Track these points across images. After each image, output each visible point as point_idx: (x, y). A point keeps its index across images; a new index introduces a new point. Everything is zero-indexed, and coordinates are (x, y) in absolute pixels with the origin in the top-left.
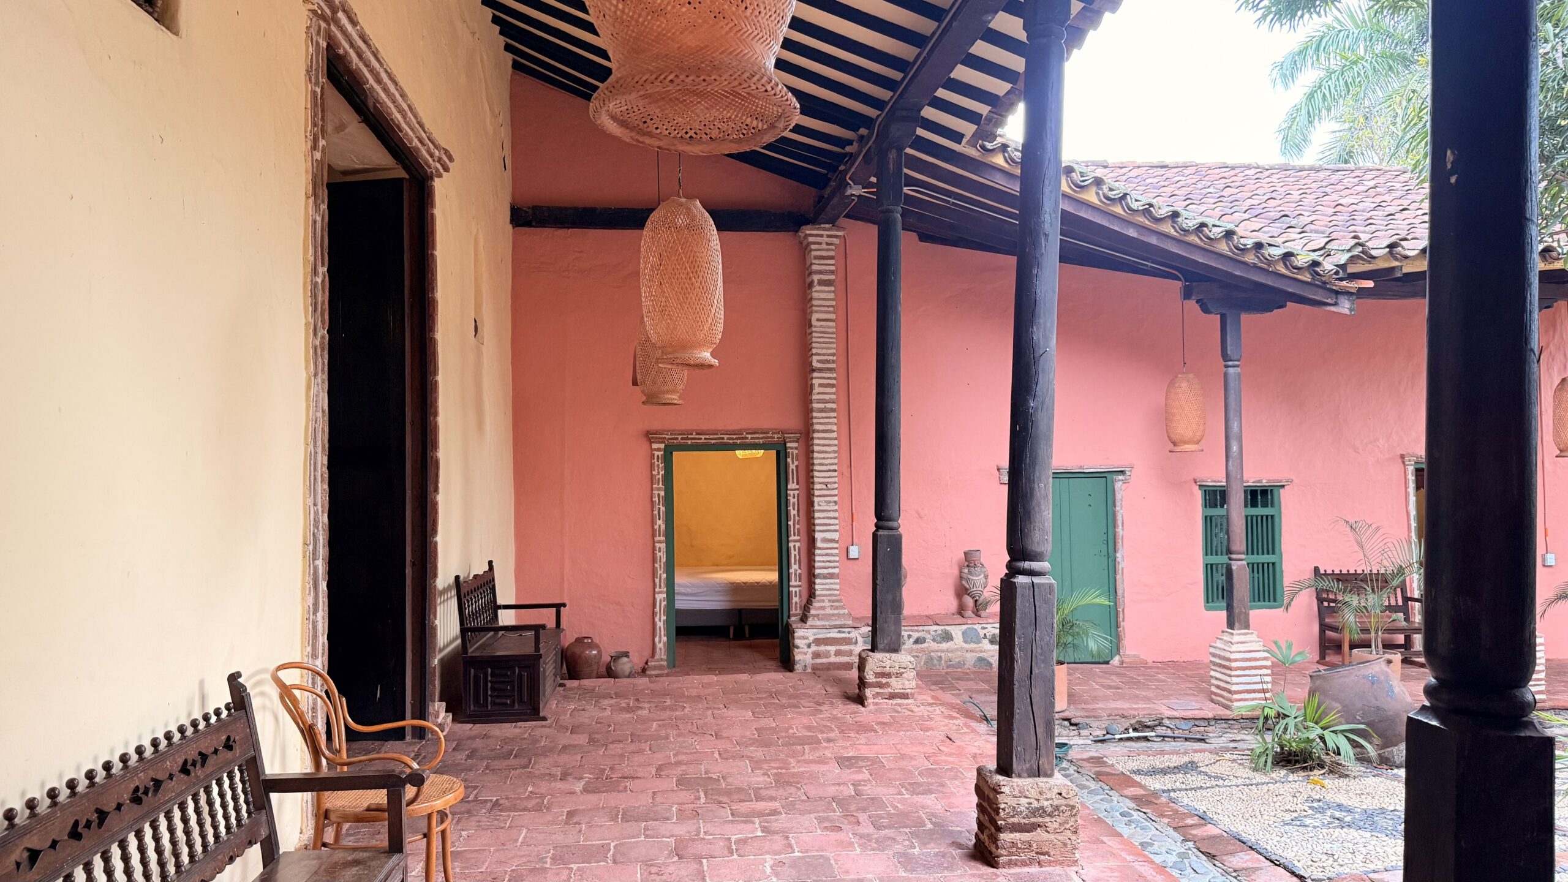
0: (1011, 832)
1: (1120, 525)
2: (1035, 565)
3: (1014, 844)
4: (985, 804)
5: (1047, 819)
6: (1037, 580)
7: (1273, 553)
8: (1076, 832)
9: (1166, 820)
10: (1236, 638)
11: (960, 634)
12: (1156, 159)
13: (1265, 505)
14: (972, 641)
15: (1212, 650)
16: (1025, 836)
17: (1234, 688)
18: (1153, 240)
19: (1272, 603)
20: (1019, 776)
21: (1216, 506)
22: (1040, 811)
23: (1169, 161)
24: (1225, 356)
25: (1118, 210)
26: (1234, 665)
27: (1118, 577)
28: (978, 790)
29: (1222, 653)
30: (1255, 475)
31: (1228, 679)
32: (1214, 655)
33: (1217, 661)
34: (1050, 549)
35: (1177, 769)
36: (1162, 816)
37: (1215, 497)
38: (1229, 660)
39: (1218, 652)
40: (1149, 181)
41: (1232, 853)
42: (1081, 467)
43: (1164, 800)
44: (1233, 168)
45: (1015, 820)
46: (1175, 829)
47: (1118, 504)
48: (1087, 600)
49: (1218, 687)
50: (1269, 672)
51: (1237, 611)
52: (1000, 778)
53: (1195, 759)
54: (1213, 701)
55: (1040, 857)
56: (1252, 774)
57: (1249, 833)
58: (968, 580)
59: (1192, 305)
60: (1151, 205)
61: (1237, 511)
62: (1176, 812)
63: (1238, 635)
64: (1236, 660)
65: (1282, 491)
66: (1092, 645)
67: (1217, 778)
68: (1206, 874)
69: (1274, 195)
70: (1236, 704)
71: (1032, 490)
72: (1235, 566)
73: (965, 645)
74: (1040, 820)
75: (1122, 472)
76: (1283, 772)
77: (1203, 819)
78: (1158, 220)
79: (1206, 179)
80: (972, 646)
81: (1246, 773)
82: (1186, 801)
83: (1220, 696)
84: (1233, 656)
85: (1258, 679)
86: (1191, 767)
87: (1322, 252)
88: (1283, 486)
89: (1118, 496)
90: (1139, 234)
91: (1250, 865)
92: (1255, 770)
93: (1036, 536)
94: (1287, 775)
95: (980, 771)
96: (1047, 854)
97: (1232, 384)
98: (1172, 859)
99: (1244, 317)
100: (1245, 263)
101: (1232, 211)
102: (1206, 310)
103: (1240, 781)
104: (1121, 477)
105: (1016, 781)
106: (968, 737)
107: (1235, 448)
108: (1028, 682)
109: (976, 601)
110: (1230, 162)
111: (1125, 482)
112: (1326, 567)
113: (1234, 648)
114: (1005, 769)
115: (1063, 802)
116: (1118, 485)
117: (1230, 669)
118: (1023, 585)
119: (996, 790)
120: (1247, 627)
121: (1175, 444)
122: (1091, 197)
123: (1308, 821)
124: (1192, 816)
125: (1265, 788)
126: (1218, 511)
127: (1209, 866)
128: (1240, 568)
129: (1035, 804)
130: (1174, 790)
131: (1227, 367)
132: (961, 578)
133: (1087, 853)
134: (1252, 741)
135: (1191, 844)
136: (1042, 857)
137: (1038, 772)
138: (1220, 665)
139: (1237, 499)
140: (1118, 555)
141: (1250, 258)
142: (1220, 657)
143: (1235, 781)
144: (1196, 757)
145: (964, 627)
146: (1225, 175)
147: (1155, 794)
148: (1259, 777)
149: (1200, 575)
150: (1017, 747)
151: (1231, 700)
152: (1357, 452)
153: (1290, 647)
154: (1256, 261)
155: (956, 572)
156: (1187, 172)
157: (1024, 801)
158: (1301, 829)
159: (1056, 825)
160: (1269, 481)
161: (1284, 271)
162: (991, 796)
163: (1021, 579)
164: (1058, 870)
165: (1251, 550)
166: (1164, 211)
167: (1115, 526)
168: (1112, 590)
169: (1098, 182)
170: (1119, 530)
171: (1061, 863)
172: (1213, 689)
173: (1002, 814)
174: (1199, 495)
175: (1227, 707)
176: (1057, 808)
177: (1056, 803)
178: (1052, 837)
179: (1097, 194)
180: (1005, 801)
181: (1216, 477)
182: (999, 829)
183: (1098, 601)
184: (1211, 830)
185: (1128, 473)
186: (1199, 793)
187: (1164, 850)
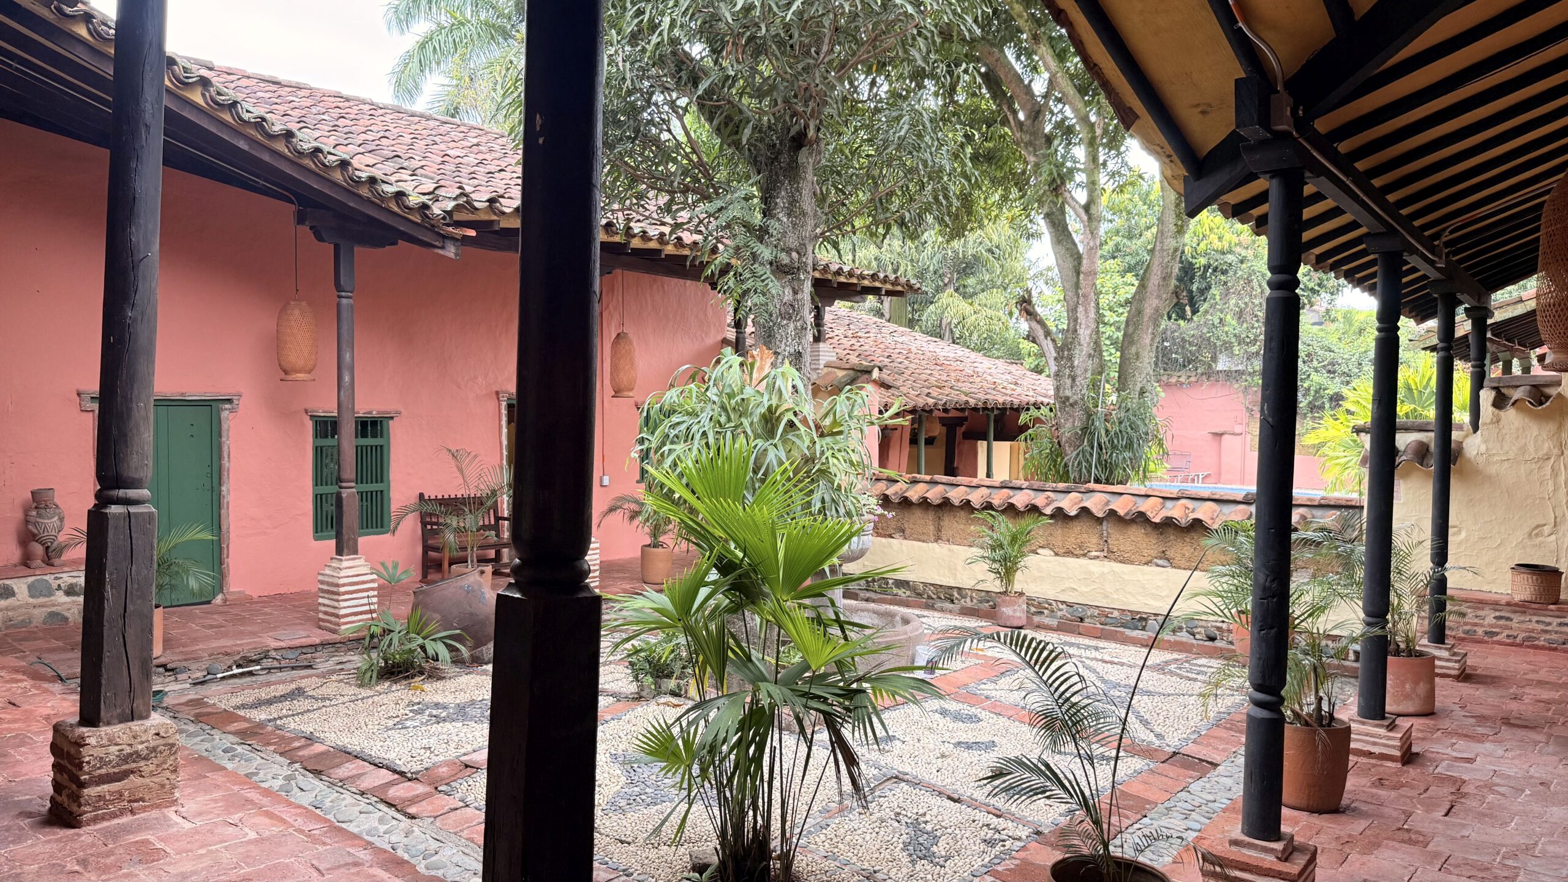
0: (98, 785)
1: (226, 456)
2: (132, 493)
3: (100, 797)
4: (65, 763)
5: (142, 763)
6: (133, 509)
7: (382, 482)
8: (175, 771)
9: (272, 748)
10: (345, 564)
11: (25, 588)
12: (267, 73)
13: (374, 436)
14: (41, 595)
15: (320, 578)
16: (115, 786)
17: (342, 612)
18: (266, 157)
19: (379, 529)
20: (108, 724)
21: (326, 437)
22: (136, 756)
23: (282, 77)
24: (338, 287)
25: (227, 117)
26: (342, 589)
27: (223, 512)
28: (55, 748)
29: (331, 580)
30: (366, 405)
31: (336, 604)
32: (322, 582)
33: (325, 587)
34: (150, 474)
35: (283, 698)
36: (269, 744)
37: (326, 427)
38: (338, 585)
39: (326, 579)
40: (260, 94)
41: (338, 766)
42: (182, 394)
43: (269, 729)
44: (348, 100)
45: (103, 771)
46: (281, 754)
47: (224, 434)
48: (189, 536)
49: (326, 613)
50: (376, 593)
51: (345, 537)
52: (84, 730)
53: (303, 685)
54: (320, 627)
55: (133, 803)
56: (357, 690)
57: (354, 743)
58: (35, 524)
59: (305, 230)
60: (264, 119)
61: (348, 441)
62: (282, 738)
63: (347, 562)
64: (344, 585)
65: (391, 422)
66: (193, 584)
67: (323, 699)
68: (313, 789)
69: (387, 134)
70: (343, 627)
71: (129, 410)
72: (345, 493)
73: (31, 600)
74: (134, 765)
75: (229, 401)
76: (387, 684)
77: (310, 739)
78: (272, 137)
79: (321, 104)
80: (42, 600)
81: (353, 690)
82: (292, 726)
83: (329, 621)
84: (342, 581)
85: (365, 601)
86: (299, 693)
87: (430, 197)
88: (392, 418)
89: (225, 427)
90: (251, 148)
91: (355, 772)
92: (361, 686)
93: (134, 460)
94: (390, 686)
95: (57, 729)
96: (142, 800)
97: (345, 315)
98: (280, 782)
99: (357, 249)
100: (360, 196)
101: (346, 142)
102: (320, 239)
103: (346, 698)
104: (227, 406)
105: (104, 730)
106: (38, 699)
107: (347, 378)
108: (121, 622)
109: (47, 548)
110: (345, 92)
111: (232, 411)
112: (431, 493)
113: (342, 574)
114: (90, 716)
115: (162, 741)
116: (225, 414)
117: (338, 594)
118: (117, 516)
119: (80, 743)
120: (356, 552)
121: (286, 372)
122: (197, 97)
123: (408, 723)
124: (298, 738)
125: (370, 701)
126: (329, 442)
127: (316, 782)
128: (349, 496)
129: (128, 750)
130: (280, 718)
131: (340, 297)
132: (27, 522)
133: (189, 790)
134: (357, 660)
135: (297, 765)
136: (136, 804)
137: (132, 716)
138: (328, 592)
139: (348, 430)
140: (224, 488)
141: (364, 192)
142: (328, 584)
143: (341, 700)
144: (303, 683)
145: (31, 579)
146: (341, 105)
147: (261, 725)
148: (365, 692)
149: (309, 506)
150: (106, 693)
151: (338, 625)
152: (459, 387)
153: (396, 566)
154: (369, 195)
155: (19, 515)
156: (301, 93)
157: (113, 749)
158: (403, 731)
159: (152, 767)
160: (378, 413)
161: (396, 209)
162: (73, 751)
163: (114, 509)
164: (154, 813)
165: (360, 479)
166: (277, 128)
167: (220, 457)
168: (216, 523)
169: (205, 82)
170: (225, 462)
171: (158, 806)
172: (321, 616)
173: (86, 768)
174: (309, 425)
175: (334, 632)
176: (154, 749)
177: (152, 744)
178: (148, 781)
179: (203, 95)
180: (89, 754)
181: (328, 407)
182: (82, 785)
183: (201, 536)
184: (318, 748)
185: (236, 402)
186: (306, 716)
187: (269, 776)
